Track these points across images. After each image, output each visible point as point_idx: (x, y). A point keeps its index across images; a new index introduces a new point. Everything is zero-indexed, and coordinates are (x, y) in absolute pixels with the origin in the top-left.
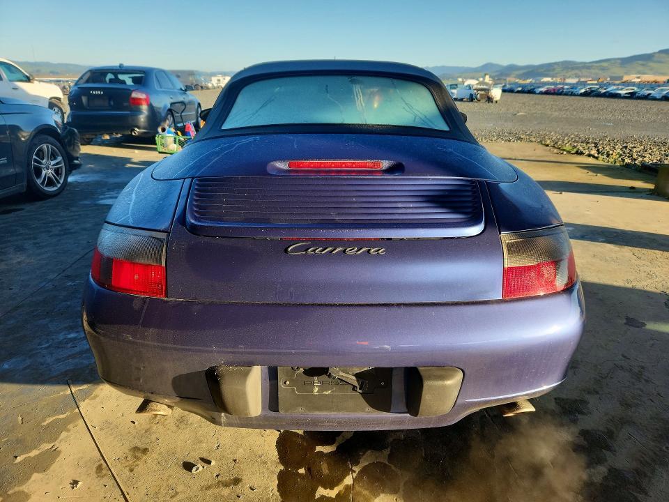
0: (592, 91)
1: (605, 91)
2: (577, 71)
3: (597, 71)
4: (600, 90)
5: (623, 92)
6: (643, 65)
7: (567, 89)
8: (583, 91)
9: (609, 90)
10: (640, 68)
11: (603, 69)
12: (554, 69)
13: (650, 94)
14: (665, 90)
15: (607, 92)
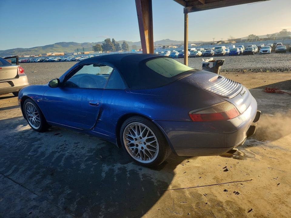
0: (43, 60)
1: (48, 60)
2: (25, 52)
3: (34, 52)
4: (46, 59)
5: (56, 59)
6: (51, 49)
7: (31, 60)
8: (39, 60)
9: (49, 59)
10: (51, 50)
11: (36, 51)
12: (14, 52)
13: (66, 59)
14: (71, 58)
15: (49, 60)
